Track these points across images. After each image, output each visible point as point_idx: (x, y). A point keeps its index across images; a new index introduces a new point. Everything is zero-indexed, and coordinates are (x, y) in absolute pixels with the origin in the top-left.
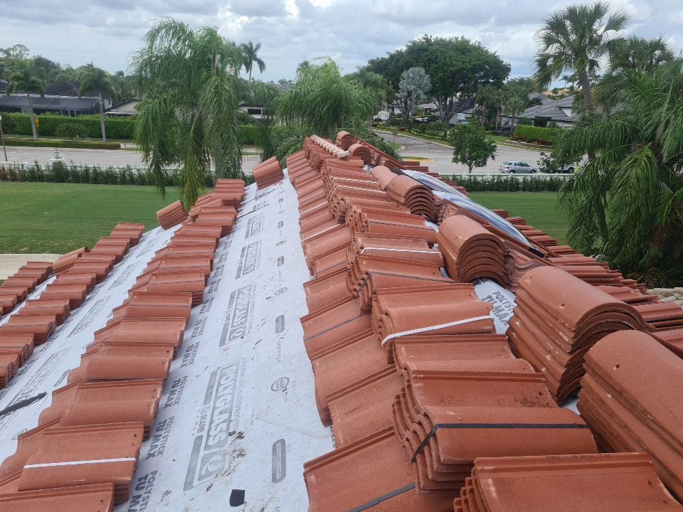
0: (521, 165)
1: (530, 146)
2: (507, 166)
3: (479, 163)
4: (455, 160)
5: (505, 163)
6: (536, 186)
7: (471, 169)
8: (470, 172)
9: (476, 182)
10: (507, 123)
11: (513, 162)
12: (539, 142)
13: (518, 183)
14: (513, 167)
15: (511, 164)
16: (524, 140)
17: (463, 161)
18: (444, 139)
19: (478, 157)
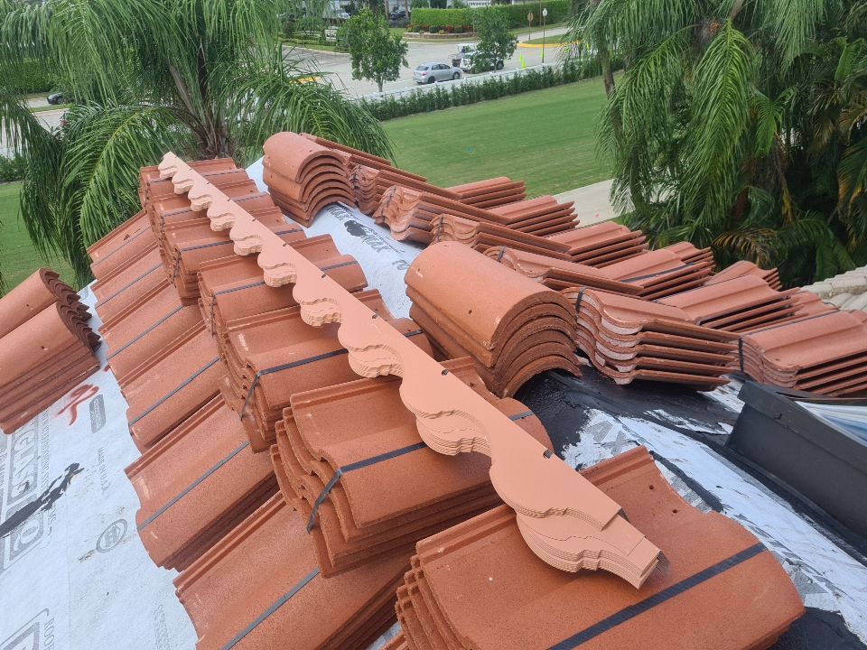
0: (440, 67)
1: (436, 37)
2: (422, 72)
3: (390, 74)
4: (357, 75)
5: (419, 68)
6: (470, 96)
7: (381, 85)
8: (381, 91)
9: (394, 104)
10: (395, 9)
11: (430, 65)
12: (446, 30)
13: (447, 97)
14: (430, 73)
15: (427, 69)
16: (426, 29)
17: (369, 75)
18: (323, 42)
19: (385, 65)
